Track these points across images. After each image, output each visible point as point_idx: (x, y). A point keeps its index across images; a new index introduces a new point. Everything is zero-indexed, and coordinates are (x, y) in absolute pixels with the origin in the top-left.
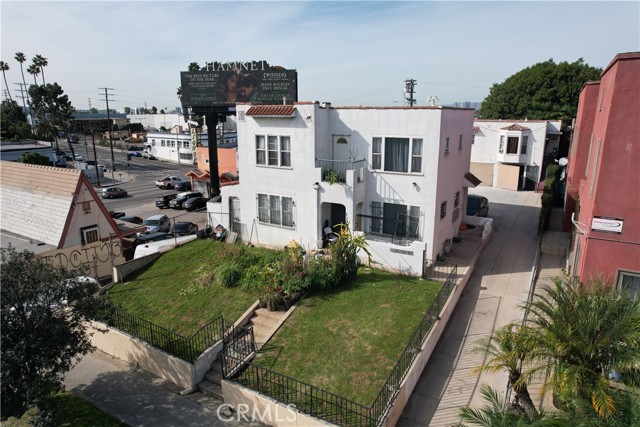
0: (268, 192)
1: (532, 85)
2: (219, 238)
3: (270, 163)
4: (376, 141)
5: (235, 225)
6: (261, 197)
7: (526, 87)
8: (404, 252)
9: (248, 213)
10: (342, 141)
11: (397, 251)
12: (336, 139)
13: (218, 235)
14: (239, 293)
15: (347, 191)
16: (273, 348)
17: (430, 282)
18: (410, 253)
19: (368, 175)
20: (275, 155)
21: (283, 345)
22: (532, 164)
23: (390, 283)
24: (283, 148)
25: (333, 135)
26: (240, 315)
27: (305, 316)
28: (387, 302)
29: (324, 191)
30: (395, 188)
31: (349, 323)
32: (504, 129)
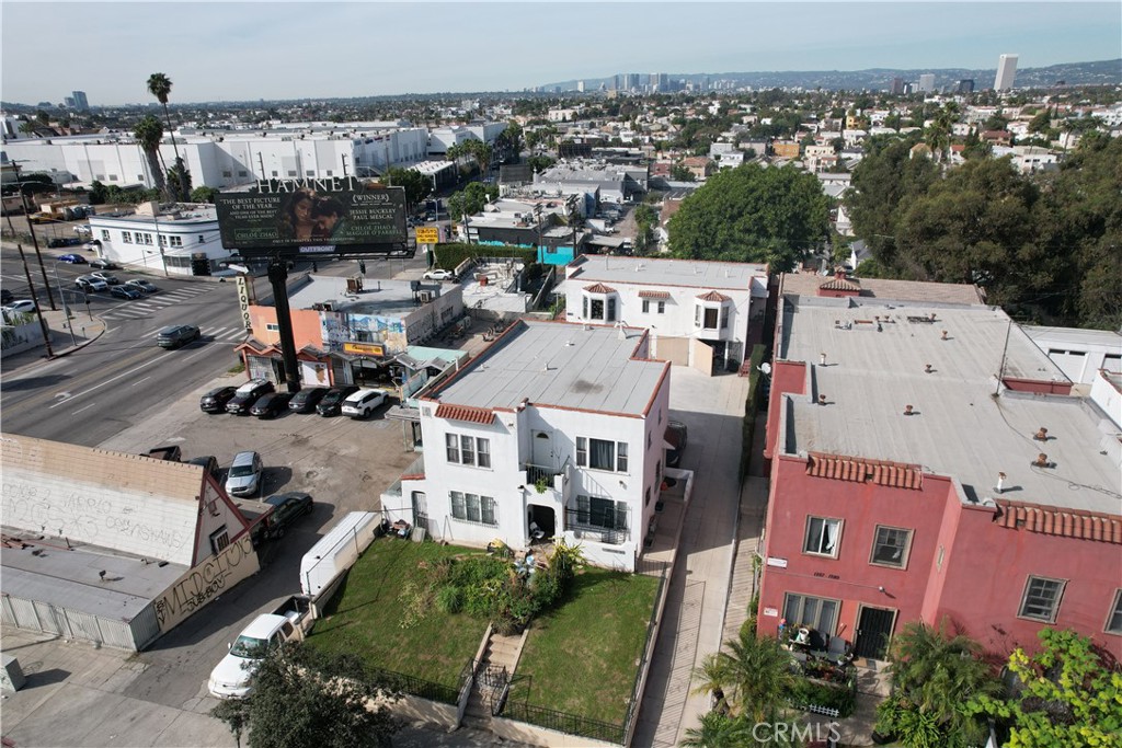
0: (464, 490)
1: (732, 206)
2: (402, 537)
3: (465, 462)
4: (580, 440)
5: (421, 520)
6: (453, 495)
7: (726, 210)
8: (616, 551)
9: (438, 510)
10: (542, 435)
11: (609, 550)
12: (536, 434)
13: (402, 532)
14: (466, 620)
15: (556, 496)
16: (522, 678)
17: (642, 578)
18: (623, 553)
19: (574, 472)
20: (471, 455)
21: (530, 673)
22: (735, 340)
23: (605, 584)
24: (479, 449)
25: (532, 431)
26: (478, 647)
27: (541, 639)
28: (609, 612)
29: (530, 494)
30: (599, 484)
31: (583, 641)
32: (700, 297)
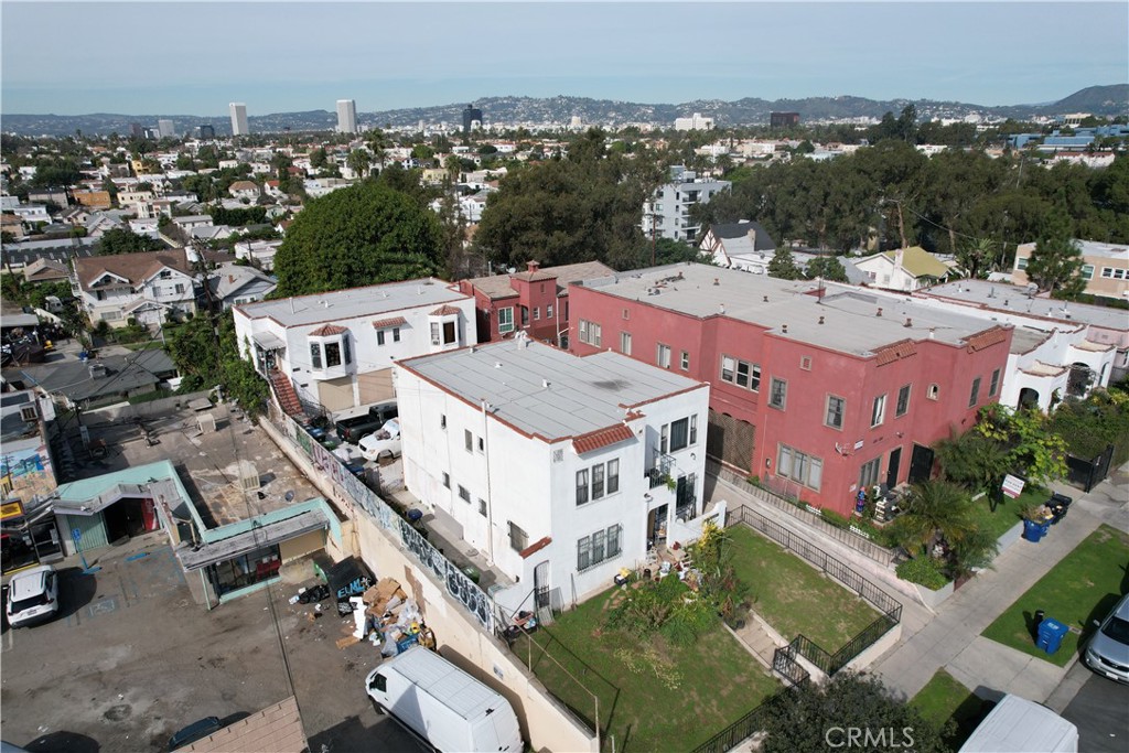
0: (591, 530)
3: (595, 496)
4: (663, 428)
5: (543, 598)
6: (580, 543)
13: (530, 625)
16: (798, 641)
17: (731, 530)
20: (600, 485)
21: (796, 633)
24: (609, 473)
26: (744, 649)
27: (767, 607)
28: (760, 561)
29: (652, 499)
30: (678, 465)
31: (784, 589)
32: (436, 313)
